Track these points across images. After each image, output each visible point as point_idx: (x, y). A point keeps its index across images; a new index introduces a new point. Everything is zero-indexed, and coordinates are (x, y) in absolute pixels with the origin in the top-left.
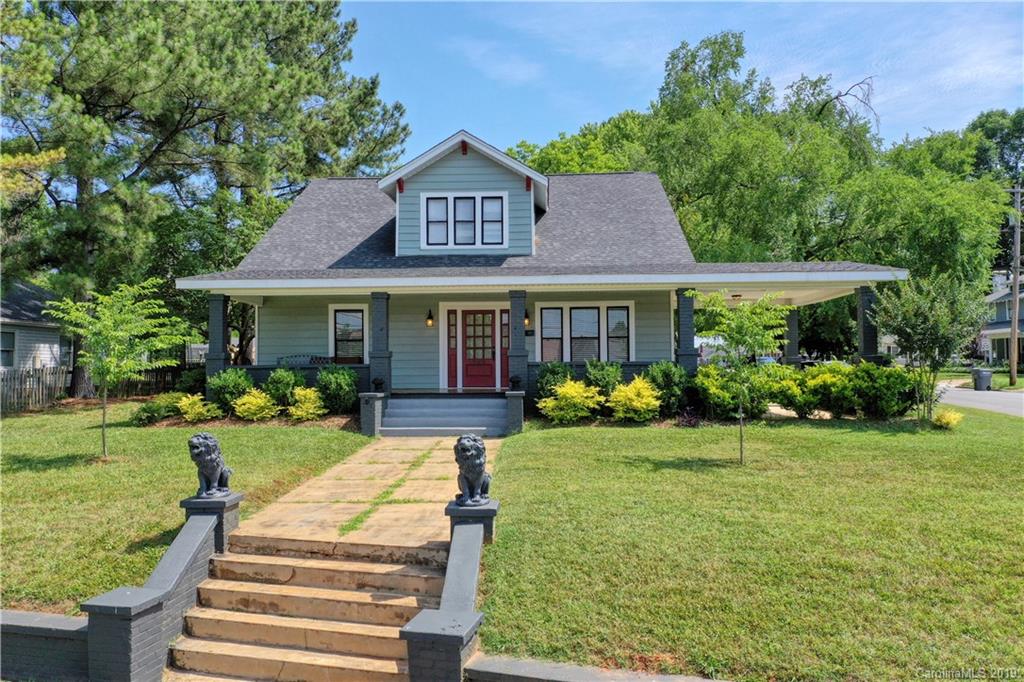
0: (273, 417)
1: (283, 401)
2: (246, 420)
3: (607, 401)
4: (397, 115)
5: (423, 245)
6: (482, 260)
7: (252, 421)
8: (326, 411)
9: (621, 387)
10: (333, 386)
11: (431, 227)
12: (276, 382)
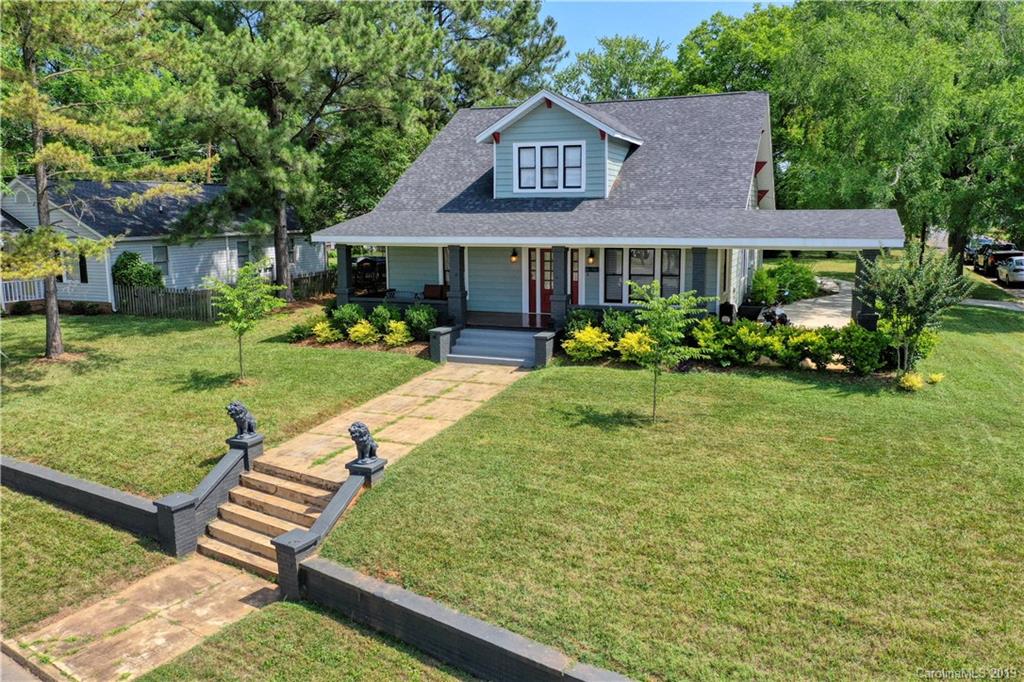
0: (375, 342)
1: (383, 330)
2: (356, 344)
3: (615, 346)
4: (550, 29)
5: (516, 189)
6: (560, 204)
7: (360, 344)
8: (411, 339)
9: (628, 335)
10: (415, 321)
11: (522, 172)
12: (377, 316)
